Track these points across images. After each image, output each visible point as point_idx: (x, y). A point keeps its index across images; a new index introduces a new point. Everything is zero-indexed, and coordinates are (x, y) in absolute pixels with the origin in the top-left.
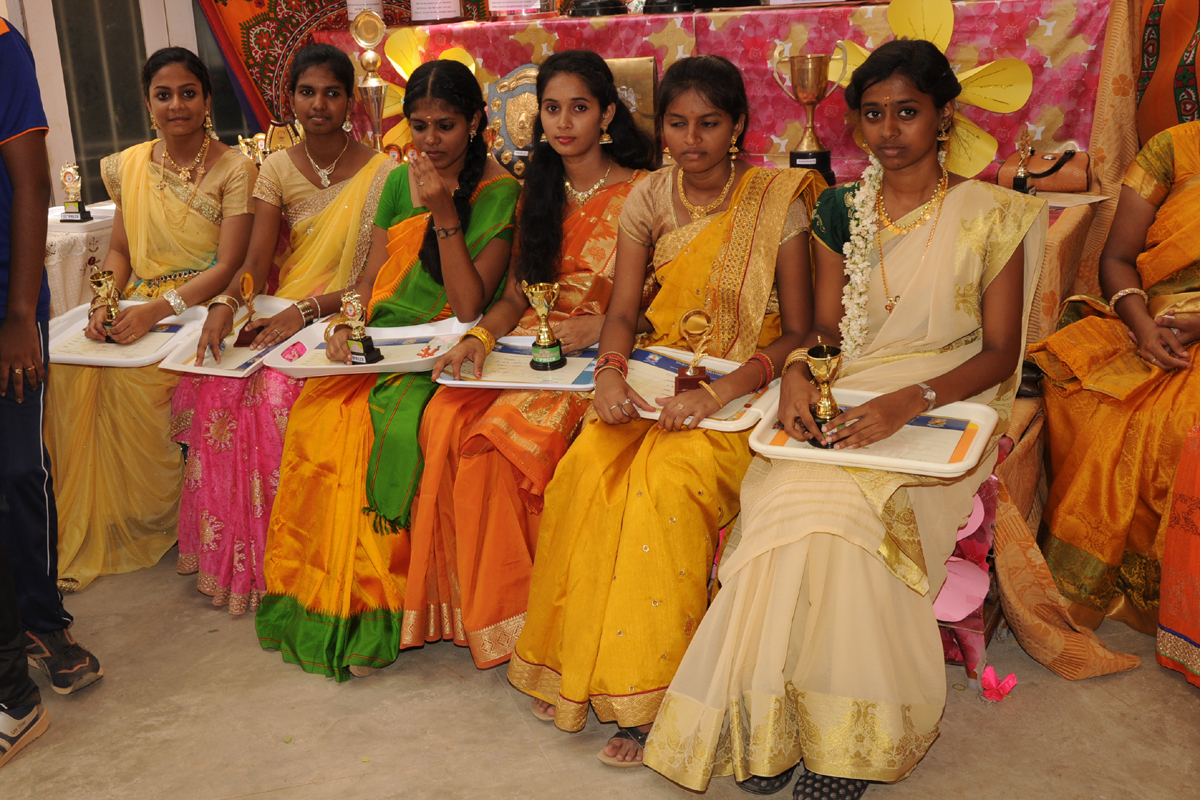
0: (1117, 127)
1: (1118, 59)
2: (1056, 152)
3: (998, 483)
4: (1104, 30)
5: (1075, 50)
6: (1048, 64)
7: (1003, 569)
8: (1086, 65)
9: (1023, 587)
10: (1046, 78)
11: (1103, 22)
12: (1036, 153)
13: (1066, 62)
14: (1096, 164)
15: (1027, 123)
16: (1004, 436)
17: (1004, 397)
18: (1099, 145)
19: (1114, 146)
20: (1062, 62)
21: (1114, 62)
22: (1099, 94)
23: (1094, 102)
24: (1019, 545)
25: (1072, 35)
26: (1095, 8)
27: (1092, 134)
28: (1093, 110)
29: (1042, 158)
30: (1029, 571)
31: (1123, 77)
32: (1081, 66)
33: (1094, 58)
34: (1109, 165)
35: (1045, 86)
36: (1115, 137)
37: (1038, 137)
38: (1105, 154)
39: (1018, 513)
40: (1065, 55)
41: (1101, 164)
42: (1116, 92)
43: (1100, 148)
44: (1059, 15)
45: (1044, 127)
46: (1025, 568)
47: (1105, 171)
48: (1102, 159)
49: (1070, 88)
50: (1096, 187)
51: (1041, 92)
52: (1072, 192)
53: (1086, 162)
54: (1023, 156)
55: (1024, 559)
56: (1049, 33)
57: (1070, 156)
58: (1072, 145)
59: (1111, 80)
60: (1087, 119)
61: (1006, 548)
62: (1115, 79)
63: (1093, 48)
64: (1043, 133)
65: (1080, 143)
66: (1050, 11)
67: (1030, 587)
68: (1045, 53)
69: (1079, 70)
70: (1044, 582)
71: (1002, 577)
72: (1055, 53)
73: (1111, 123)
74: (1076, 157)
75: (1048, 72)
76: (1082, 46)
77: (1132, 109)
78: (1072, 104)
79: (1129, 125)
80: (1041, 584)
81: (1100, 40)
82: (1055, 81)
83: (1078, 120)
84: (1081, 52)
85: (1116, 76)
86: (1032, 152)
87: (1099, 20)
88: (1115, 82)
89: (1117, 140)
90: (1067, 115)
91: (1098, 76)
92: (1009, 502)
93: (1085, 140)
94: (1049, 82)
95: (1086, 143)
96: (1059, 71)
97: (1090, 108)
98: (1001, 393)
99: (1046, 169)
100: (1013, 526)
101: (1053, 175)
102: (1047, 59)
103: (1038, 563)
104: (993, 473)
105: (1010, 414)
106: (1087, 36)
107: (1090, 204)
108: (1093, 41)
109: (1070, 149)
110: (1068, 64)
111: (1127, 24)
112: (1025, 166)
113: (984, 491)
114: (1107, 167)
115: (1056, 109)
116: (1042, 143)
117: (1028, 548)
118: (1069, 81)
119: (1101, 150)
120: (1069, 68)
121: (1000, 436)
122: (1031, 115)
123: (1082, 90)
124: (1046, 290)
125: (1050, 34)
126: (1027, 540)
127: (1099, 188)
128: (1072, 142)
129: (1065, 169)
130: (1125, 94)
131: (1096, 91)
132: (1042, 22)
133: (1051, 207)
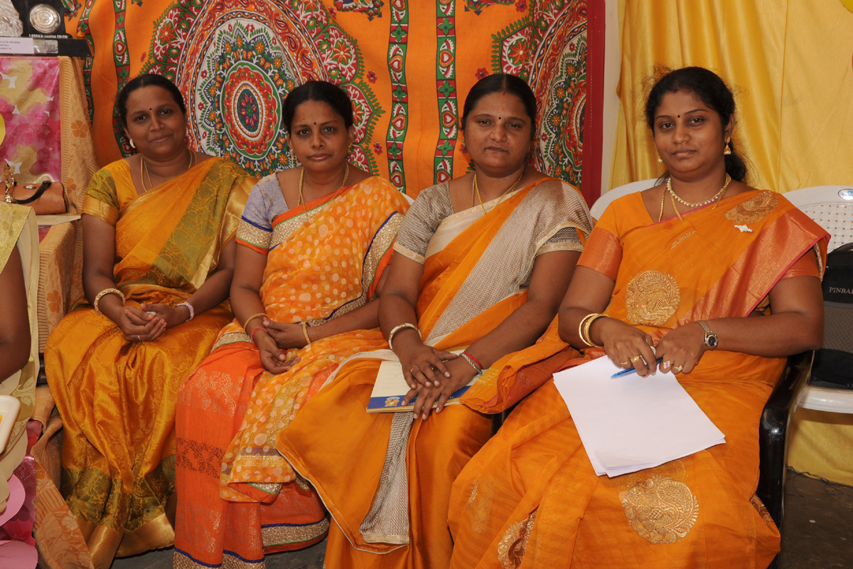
0: (81, 161)
1: (72, 110)
2: (35, 183)
3: (34, 462)
4: (57, 86)
5: (38, 101)
6: (16, 111)
7: (43, 541)
8: (48, 113)
9: (60, 555)
10: (15, 122)
11: (55, 79)
12: (18, 184)
13: (31, 110)
14: (69, 191)
15: (6, 160)
16: (31, 420)
17: (26, 384)
18: (69, 176)
19: (81, 177)
20: (28, 110)
21: (70, 110)
22: (62, 136)
23: (59, 143)
24: (55, 515)
25: (32, 88)
26: (47, 68)
27: (62, 169)
28: (60, 149)
29: (25, 187)
30: (64, 538)
31: (79, 123)
32: (44, 113)
33: (54, 107)
34: (80, 192)
35: (16, 129)
36: (81, 169)
37: (17, 171)
38: (75, 182)
39: (54, 486)
40: (28, 104)
41: (73, 191)
42: (76, 134)
43: (71, 179)
44: (18, 72)
45: (21, 163)
46: (60, 537)
47: (75, 196)
48: (74, 187)
49: (38, 131)
50: (72, 209)
51: (14, 134)
52: (55, 214)
53: (62, 190)
54: (8, 186)
55: (60, 527)
56: (12, 85)
57: (47, 185)
58: (46, 177)
59: (70, 125)
60: (56, 156)
61: (43, 522)
62: (73, 124)
63: (52, 99)
64: (20, 168)
65: (53, 176)
66: (10, 67)
67: (66, 554)
68: (12, 102)
69: (43, 117)
70: (78, 547)
71: (42, 549)
72: (21, 103)
73: (76, 158)
74: (53, 186)
75: (17, 117)
76: (42, 98)
77: (90, 147)
78: (42, 145)
79: (90, 160)
80: (75, 550)
81: (56, 92)
82: (24, 126)
83: (49, 157)
84: (42, 103)
85: (74, 121)
86: (15, 183)
87: (53, 77)
88: (73, 126)
89: (83, 171)
90: (38, 153)
91: (60, 121)
92: (46, 477)
93: (57, 172)
94: (20, 126)
95: (58, 176)
96: (26, 117)
97: (56, 148)
98: (23, 381)
99: (29, 196)
100: (49, 499)
101: (36, 201)
102: (14, 107)
103: (72, 529)
104: (28, 453)
105: (33, 399)
106: (45, 90)
107: (71, 222)
108: (50, 94)
109: (46, 180)
110: (33, 112)
111: (75, 81)
112: (11, 194)
113: (23, 473)
114: (78, 193)
115: (29, 148)
116: (21, 176)
117: (63, 517)
118: (36, 125)
119: (71, 180)
120: (34, 114)
121: (27, 420)
122: (9, 153)
123: (49, 133)
124: (48, 289)
125: (14, 87)
126: (61, 509)
127: (75, 210)
128: (46, 175)
129: (45, 196)
130: (83, 136)
131: (59, 134)
132: (4, 77)
133: (39, 226)
